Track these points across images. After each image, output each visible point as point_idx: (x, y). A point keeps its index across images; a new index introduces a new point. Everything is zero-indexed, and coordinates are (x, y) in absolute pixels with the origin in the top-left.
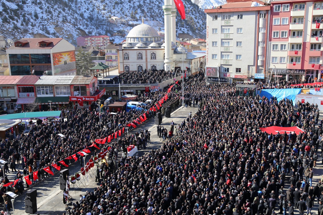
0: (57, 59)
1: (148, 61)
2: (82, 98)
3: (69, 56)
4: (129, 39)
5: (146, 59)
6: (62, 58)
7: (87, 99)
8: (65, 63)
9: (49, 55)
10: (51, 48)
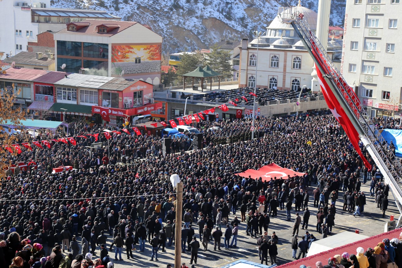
0: (119, 54)
1: (287, 71)
2: (107, 111)
3: (148, 50)
4: (270, 30)
5: (285, 66)
6: (131, 52)
7: (114, 112)
8: (138, 61)
9: (107, 45)
10: (111, 35)
